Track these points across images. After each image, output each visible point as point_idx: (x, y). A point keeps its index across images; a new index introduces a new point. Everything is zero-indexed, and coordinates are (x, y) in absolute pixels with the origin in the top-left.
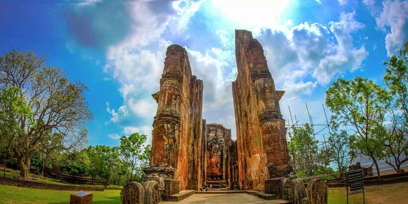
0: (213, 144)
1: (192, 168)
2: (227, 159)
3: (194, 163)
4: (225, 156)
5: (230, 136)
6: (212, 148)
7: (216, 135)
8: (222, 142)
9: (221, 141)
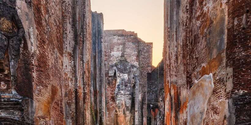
0: (117, 74)
1: (73, 106)
2: (142, 103)
3: (77, 98)
4: (139, 97)
5: (149, 57)
6: (116, 80)
7: (122, 56)
8: (135, 69)
9: (133, 66)
